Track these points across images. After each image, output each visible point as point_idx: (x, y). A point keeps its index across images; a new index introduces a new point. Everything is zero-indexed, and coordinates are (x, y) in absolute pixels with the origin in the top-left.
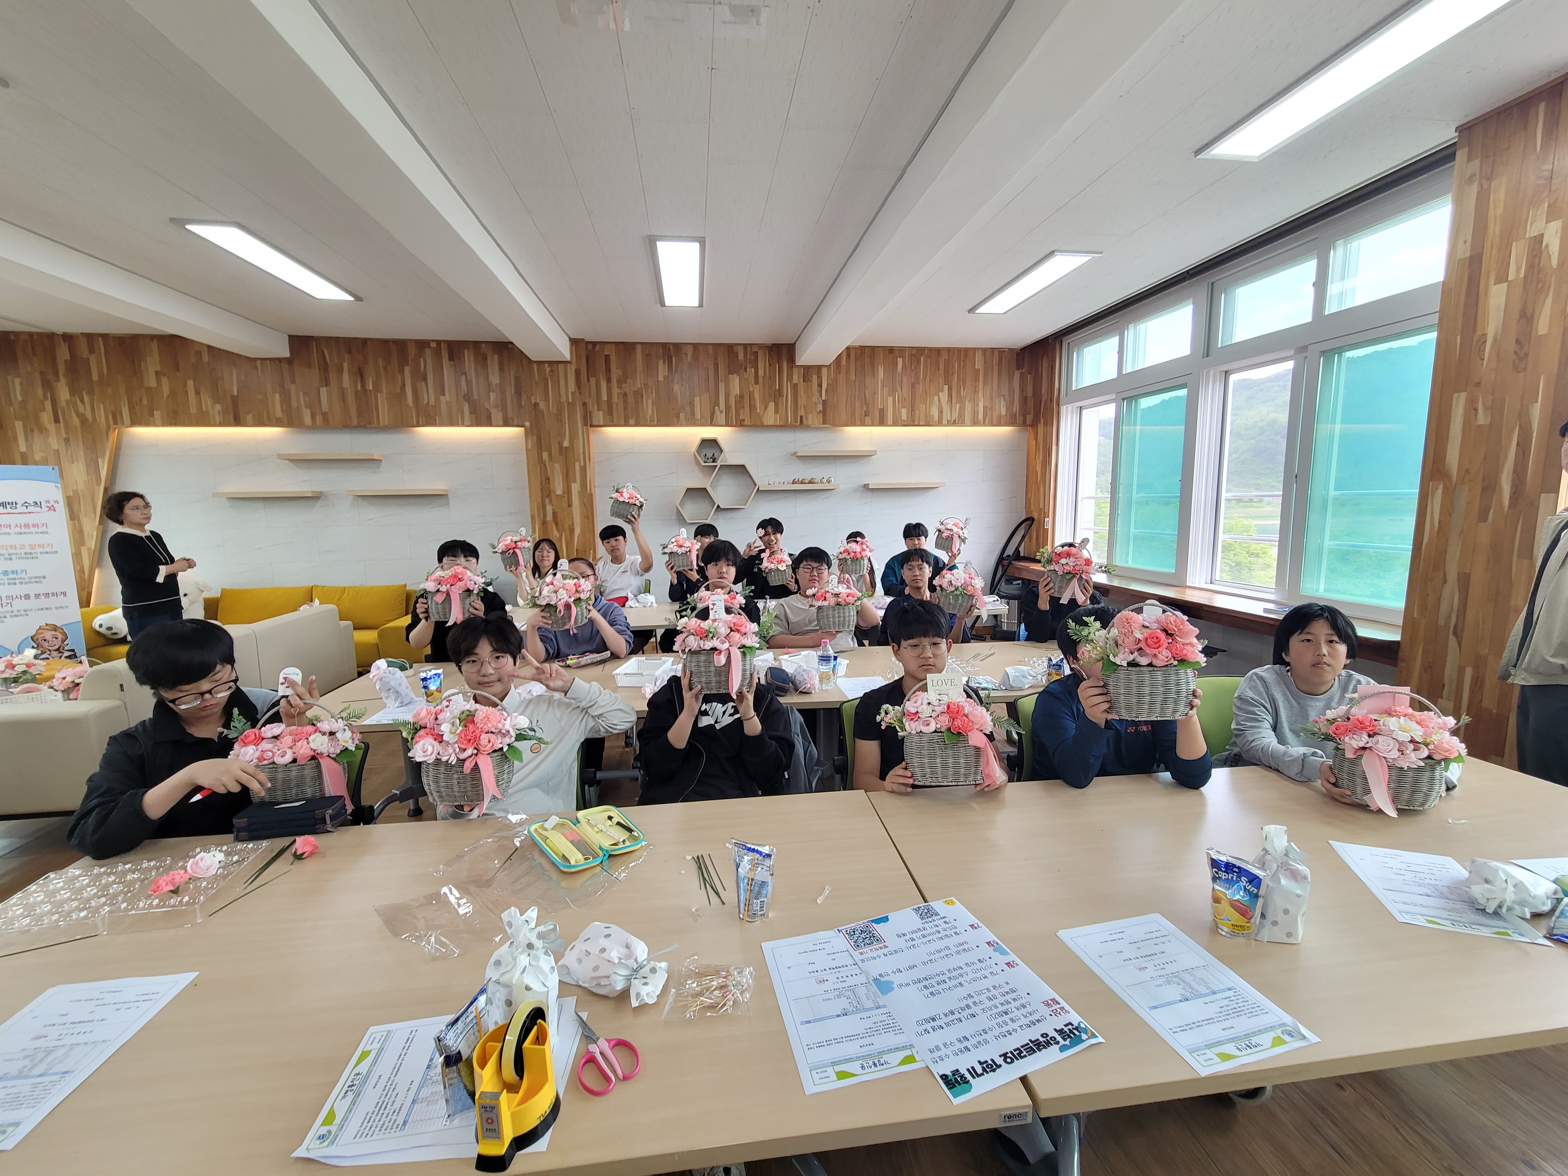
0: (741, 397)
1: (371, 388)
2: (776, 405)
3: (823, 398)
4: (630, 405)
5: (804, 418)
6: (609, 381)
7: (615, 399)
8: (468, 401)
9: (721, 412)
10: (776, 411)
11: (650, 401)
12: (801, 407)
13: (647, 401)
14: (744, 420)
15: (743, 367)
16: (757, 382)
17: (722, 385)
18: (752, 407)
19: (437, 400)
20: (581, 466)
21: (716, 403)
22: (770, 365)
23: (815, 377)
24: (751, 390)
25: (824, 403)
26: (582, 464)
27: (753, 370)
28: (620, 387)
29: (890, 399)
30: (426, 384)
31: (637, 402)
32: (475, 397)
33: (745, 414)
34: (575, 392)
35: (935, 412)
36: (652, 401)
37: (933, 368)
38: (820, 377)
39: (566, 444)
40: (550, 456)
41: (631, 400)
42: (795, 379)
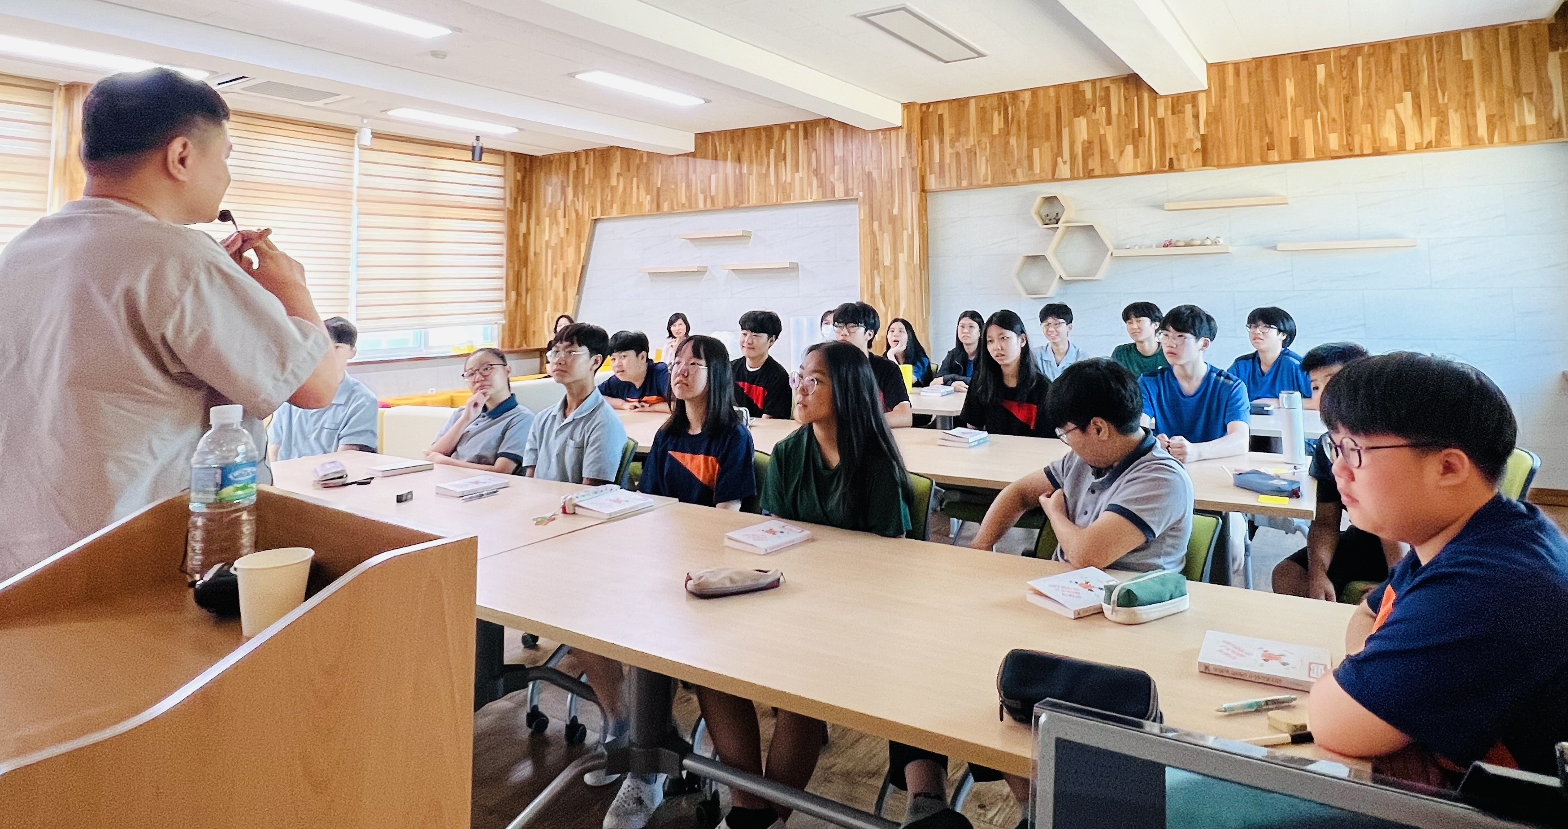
0: (1090, 142)
1: (745, 171)
2: (1136, 148)
3: (1202, 132)
4: (962, 165)
5: (1175, 161)
6: (942, 141)
7: (947, 160)
8: (817, 175)
9: (1065, 163)
10: (1136, 155)
11: (984, 159)
12: (1170, 148)
13: (981, 160)
14: (1093, 170)
15: (1091, 107)
16: (1109, 122)
17: (1065, 132)
18: (1104, 154)
19: (793, 178)
20: (908, 235)
21: (1059, 153)
22: (1126, 99)
23: (1188, 108)
24: (1102, 132)
25: (1204, 138)
26: (910, 233)
27: (1104, 108)
28: (952, 147)
29: (1309, 123)
30: (785, 163)
31: (970, 161)
32: (823, 171)
33: (1095, 163)
34: (905, 157)
35: (1389, 134)
36: (986, 158)
37: (1381, 69)
38: (1195, 106)
39: (895, 212)
40: (880, 225)
41: (964, 160)
42: (1161, 112)
